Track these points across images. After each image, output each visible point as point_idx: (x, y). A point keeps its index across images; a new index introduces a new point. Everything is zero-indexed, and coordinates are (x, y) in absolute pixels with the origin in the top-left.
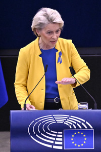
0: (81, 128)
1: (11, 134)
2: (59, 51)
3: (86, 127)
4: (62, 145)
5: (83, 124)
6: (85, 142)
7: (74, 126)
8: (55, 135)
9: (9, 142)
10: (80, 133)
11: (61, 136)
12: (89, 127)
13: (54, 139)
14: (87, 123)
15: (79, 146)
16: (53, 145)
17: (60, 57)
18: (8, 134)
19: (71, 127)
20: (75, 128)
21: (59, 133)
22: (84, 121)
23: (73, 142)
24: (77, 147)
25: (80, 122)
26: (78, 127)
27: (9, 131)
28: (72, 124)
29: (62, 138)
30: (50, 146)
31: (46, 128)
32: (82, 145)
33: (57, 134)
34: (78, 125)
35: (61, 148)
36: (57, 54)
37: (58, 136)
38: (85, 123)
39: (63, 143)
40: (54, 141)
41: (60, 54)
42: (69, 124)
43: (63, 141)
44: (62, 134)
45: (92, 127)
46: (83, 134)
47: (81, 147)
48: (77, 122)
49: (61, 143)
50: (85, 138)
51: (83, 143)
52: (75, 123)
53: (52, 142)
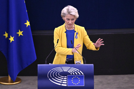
0: (77, 74)
1: (38, 77)
2: (77, 32)
3: (80, 74)
4: (67, 84)
5: (78, 72)
6: (79, 82)
7: (73, 73)
8: (63, 78)
9: (37, 82)
10: (77, 77)
11: (66, 79)
12: (81, 74)
13: (62, 80)
14: (80, 71)
15: (76, 84)
16: (61, 83)
17: (77, 35)
18: (36, 77)
19: (71, 74)
20: (74, 74)
21: (65, 77)
22: (79, 70)
23: (73, 82)
24: (75, 85)
25: (76, 71)
26: (75, 74)
27: (37, 76)
28: (72, 72)
29: (67, 80)
30: (60, 84)
31: (57, 74)
32: (78, 84)
33: (64, 78)
34: (75, 72)
35: (66, 85)
36: (75, 33)
37: (64, 79)
38: (79, 72)
39: (67, 83)
40: (62, 81)
41: (77, 34)
42: (70, 72)
43: (67, 82)
44: (67, 78)
45: (83, 74)
46: (78, 78)
47: (77, 85)
48: (75, 71)
49: (66, 83)
50: (79, 80)
51: (78, 83)
52: (74, 71)
53: (61, 82)
